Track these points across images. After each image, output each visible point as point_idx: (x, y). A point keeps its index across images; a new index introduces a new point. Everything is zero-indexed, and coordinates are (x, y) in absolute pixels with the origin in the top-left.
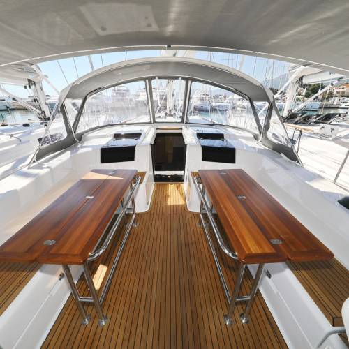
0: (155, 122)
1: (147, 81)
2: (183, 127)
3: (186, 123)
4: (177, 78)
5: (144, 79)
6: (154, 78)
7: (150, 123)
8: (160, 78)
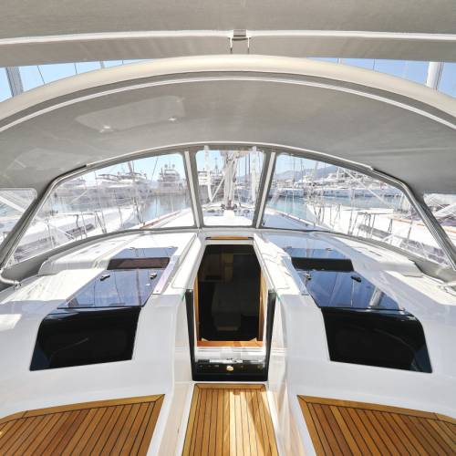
0: (202, 226)
1: (187, 153)
2: (256, 236)
3: (260, 227)
4: (248, 147)
5: (181, 150)
6: (201, 147)
7: (195, 227)
8: (212, 147)
